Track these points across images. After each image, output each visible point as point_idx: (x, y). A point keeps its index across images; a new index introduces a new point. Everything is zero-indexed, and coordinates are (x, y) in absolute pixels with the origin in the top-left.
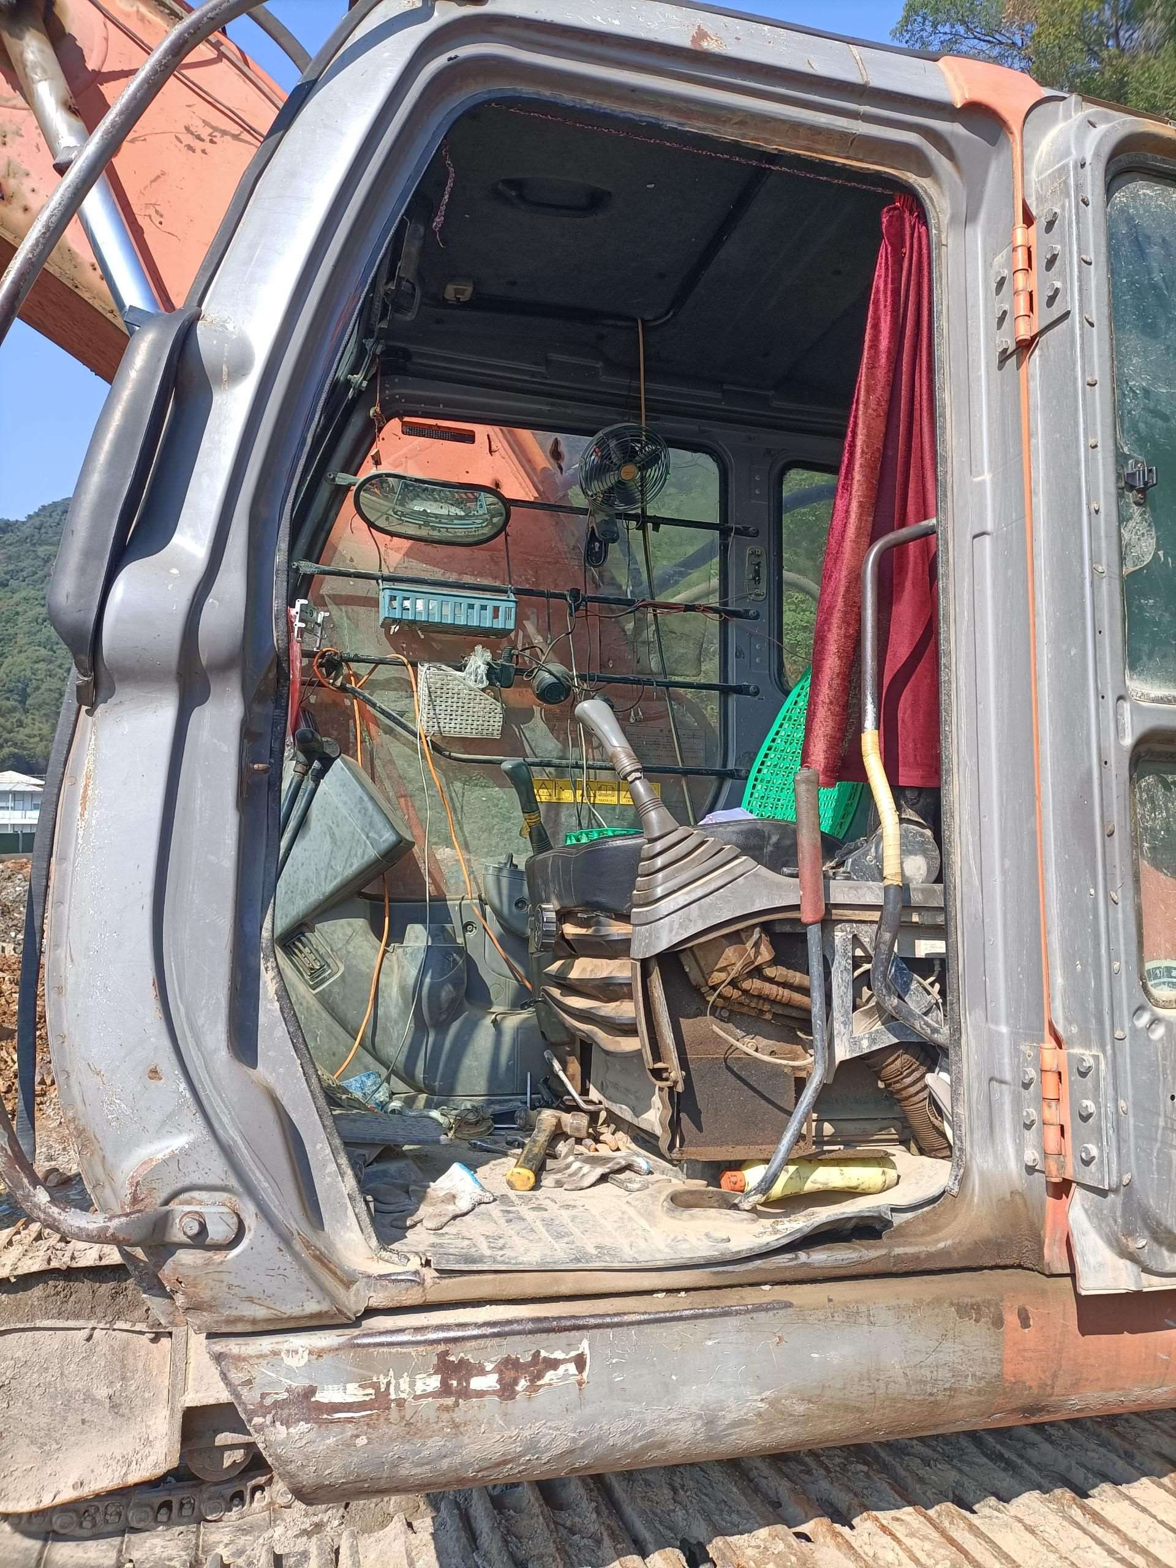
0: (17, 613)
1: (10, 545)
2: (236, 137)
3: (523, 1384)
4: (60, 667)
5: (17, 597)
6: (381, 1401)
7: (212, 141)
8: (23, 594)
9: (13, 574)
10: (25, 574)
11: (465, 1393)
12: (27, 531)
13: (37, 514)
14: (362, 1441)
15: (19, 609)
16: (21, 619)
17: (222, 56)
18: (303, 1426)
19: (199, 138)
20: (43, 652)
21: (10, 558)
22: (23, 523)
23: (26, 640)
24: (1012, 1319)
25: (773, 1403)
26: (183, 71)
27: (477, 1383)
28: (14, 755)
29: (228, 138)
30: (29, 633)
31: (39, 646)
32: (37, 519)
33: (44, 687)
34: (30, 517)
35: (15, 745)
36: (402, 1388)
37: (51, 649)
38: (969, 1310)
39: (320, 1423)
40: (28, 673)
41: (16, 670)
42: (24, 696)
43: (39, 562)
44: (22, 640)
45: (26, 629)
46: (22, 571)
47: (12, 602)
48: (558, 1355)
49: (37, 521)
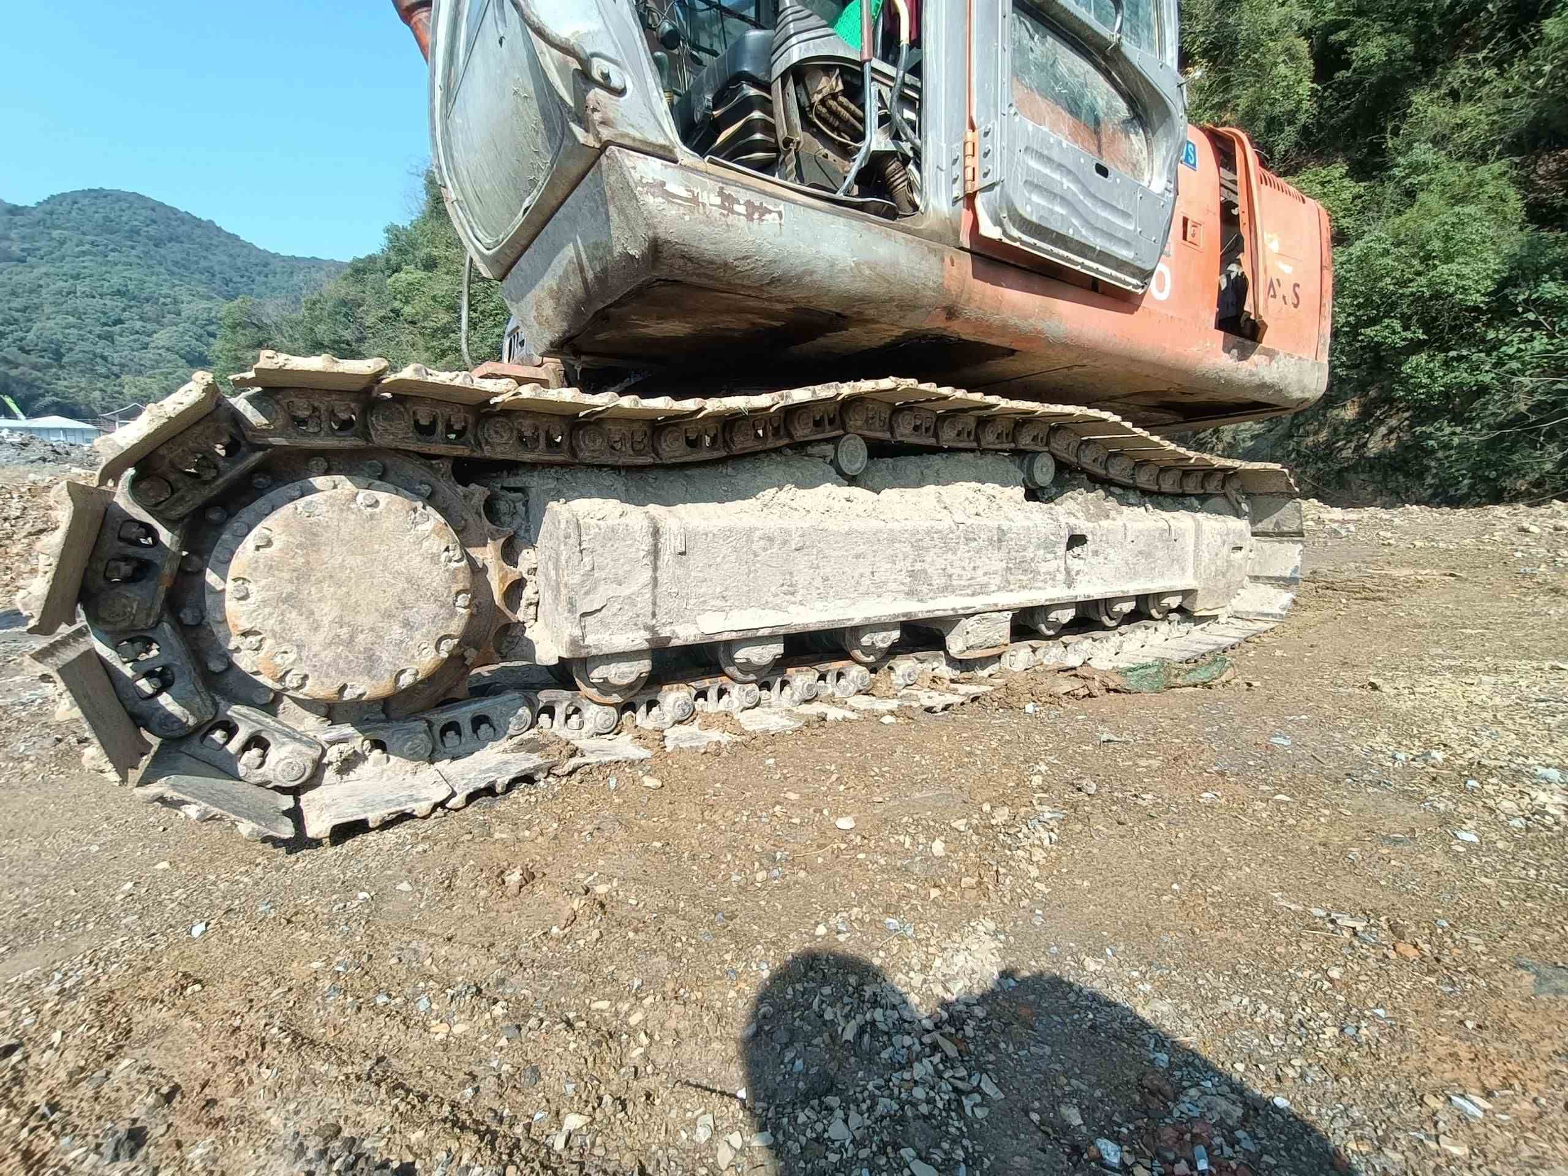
0: (40, 286)
1: (22, 226)
3: (756, 216)
4: (90, 332)
5: (37, 272)
6: (694, 200)
8: (43, 270)
9: (30, 252)
10: (41, 252)
11: (733, 212)
12: (38, 215)
13: (47, 202)
14: (687, 218)
15: (41, 282)
16: (44, 291)
18: (660, 200)
20: (71, 319)
21: (24, 238)
22: (33, 208)
24: (947, 260)
25: (857, 264)
27: (737, 208)
28: (56, 404)
30: (56, 304)
33: (77, 348)
34: (39, 203)
35: (56, 395)
36: (704, 198)
38: (932, 251)
39: (669, 202)
40: (60, 337)
41: (46, 333)
42: (58, 356)
43: (54, 243)
44: (48, 309)
45: (51, 299)
46: (38, 250)
47: (32, 275)
48: (770, 207)
49: (48, 208)
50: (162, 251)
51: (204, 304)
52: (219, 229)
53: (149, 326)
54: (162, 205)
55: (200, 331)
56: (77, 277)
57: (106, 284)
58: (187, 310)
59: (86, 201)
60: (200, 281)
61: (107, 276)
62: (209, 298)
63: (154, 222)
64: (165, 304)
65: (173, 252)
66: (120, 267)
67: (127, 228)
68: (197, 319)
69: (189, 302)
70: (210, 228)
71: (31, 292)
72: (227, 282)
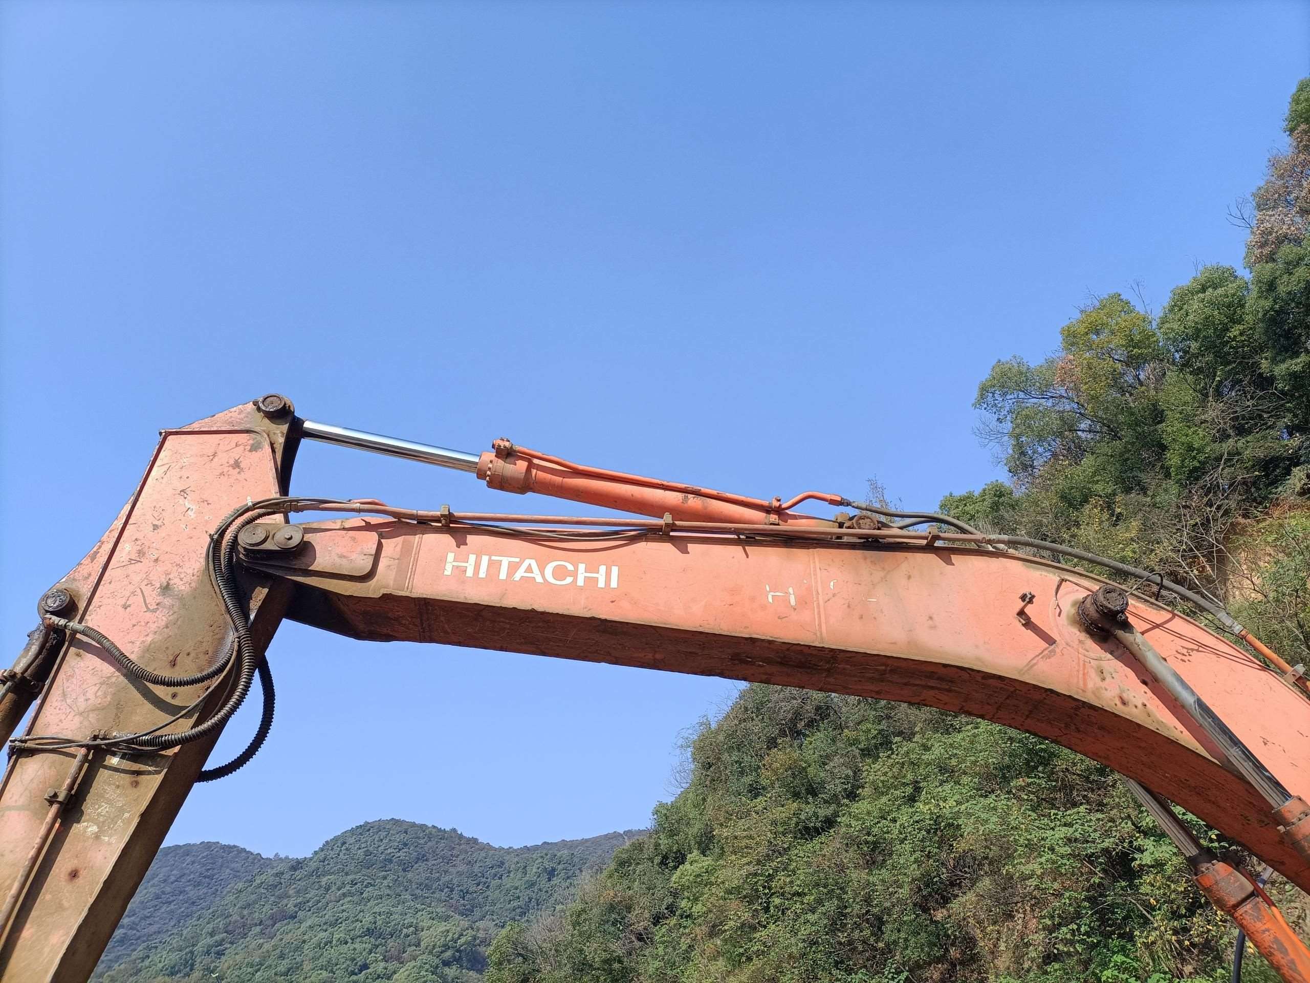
0: (304, 942)
1: (299, 880)
2: (1198, 651)
5: (304, 926)
7: (1190, 655)
8: (309, 923)
9: (301, 906)
10: (310, 904)
12: (313, 865)
13: (322, 850)
15: (306, 937)
16: (306, 947)
17: (1174, 615)
19: (1183, 655)
21: (298, 892)
22: (311, 859)
23: (311, 966)
26: (1164, 626)
29: (1195, 652)
30: (314, 959)
31: (321, 969)
32: (323, 853)
34: (316, 853)
37: (332, 971)
43: (322, 891)
44: (307, 966)
45: (311, 955)
46: (308, 902)
47: (299, 932)
49: (322, 855)
50: (410, 875)
51: (443, 926)
52: (461, 836)
53: (392, 966)
54: (413, 825)
55: (437, 961)
56: (334, 924)
57: (359, 925)
58: (427, 938)
59: (352, 840)
60: (439, 900)
61: (360, 917)
62: (447, 918)
63: (405, 845)
64: (407, 936)
65: (419, 873)
66: (372, 903)
67: (383, 856)
68: (434, 947)
69: (429, 928)
70: (453, 838)
71: (297, 949)
72: (464, 894)
